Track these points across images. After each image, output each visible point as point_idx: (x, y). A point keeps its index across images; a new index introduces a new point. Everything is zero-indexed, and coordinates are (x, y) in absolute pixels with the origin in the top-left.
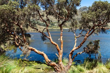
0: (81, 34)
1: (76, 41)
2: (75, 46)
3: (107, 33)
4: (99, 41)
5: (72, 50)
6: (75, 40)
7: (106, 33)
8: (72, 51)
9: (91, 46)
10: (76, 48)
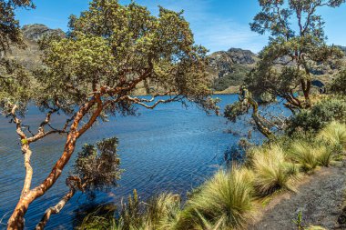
0: (46, 126)
1: (27, 157)
2: (27, 186)
3: (136, 113)
4: (114, 141)
5: (19, 206)
6: (24, 153)
7: (133, 114)
8: (15, 214)
9: (90, 162)
10: (34, 193)
